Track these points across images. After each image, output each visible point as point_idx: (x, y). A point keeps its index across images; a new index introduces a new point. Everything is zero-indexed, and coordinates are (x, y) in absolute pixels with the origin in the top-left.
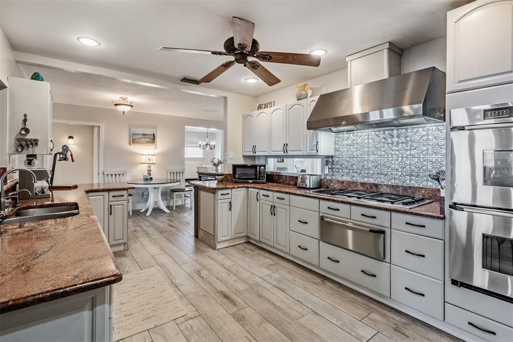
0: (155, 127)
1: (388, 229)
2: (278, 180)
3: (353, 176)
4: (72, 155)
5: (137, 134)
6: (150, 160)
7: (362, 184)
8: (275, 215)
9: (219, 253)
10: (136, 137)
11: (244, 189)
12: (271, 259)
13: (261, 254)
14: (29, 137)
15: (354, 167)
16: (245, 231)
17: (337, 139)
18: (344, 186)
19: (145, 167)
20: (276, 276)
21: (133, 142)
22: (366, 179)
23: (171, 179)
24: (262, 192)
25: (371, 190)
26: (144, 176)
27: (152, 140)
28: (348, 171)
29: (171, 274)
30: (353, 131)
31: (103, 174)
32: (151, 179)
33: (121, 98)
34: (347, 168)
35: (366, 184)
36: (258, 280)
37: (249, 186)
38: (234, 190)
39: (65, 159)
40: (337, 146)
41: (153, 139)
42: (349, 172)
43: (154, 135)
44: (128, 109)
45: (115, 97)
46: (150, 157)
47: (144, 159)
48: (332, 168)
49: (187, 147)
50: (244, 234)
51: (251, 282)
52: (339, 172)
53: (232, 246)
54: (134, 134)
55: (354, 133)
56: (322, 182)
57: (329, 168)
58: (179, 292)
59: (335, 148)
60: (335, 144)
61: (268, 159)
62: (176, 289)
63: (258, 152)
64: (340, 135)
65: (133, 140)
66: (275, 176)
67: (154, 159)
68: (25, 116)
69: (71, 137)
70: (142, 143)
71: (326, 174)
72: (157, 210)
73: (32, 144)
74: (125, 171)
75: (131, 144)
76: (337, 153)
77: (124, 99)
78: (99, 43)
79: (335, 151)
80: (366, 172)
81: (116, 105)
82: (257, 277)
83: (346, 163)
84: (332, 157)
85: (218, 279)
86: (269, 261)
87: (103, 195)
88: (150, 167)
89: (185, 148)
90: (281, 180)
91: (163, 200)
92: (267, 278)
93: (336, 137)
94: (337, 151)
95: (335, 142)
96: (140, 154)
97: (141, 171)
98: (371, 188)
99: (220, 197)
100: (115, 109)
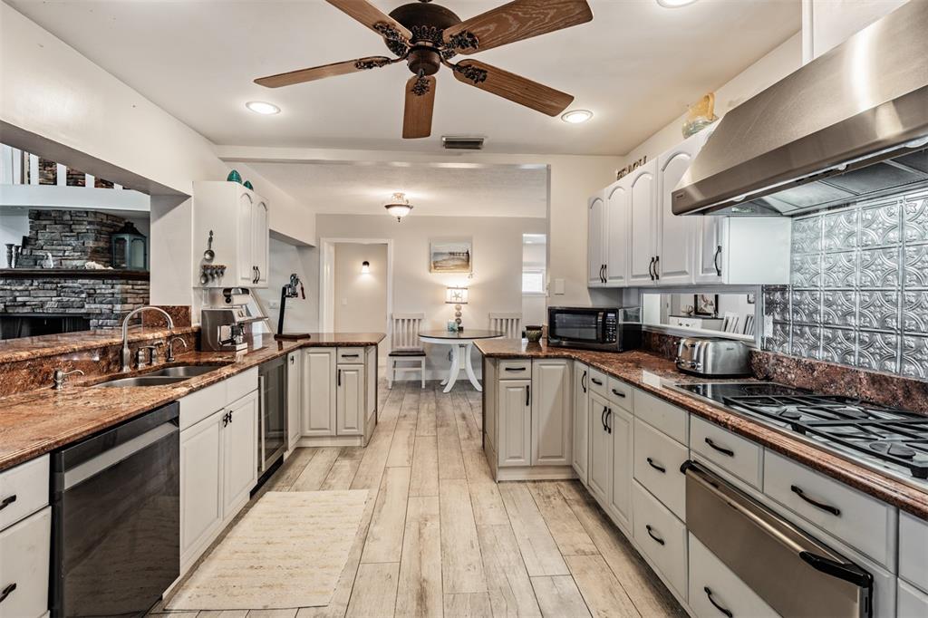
0: (469, 240)
1: (887, 575)
2: (659, 346)
3: (850, 352)
4: (302, 289)
5: (442, 254)
6: (457, 296)
7: (875, 380)
8: (610, 432)
9: (496, 491)
10: (439, 258)
11: (564, 362)
12: (592, 537)
13: (578, 517)
14: (214, 263)
15: (853, 321)
16: (566, 455)
17: (798, 236)
18: (815, 379)
19: (452, 309)
20: (568, 586)
21: (435, 267)
22: (892, 366)
23: (496, 332)
24: (593, 373)
25: (907, 407)
26: (448, 324)
27: (464, 263)
28: (829, 333)
29: (380, 511)
30: (848, 205)
31: (392, 319)
32: (461, 329)
33: (395, 195)
34: (826, 325)
35: (888, 380)
36: (519, 581)
37: (573, 356)
38: (537, 363)
39: (295, 294)
40: (798, 257)
41: (467, 259)
42: (834, 339)
43: (468, 253)
44: (403, 212)
45: (386, 194)
46: (458, 291)
47: (449, 295)
48: (783, 323)
49: (527, 272)
50: (563, 461)
51: (499, 581)
52: (802, 335)
53: (534, 481)
54: (436, 254)
55: (852, 211)
56: (756, 360)
57: (775, 323)
58: (359, 552)
59: (792, 263)
60: (793, 251)
61: (644, 295)
62: (361, 545)
63: (610, 278)
64: (807, 223)
65: (435, 265)
66: (654, 335)
67: (465, 295)
68: (211, 233)
69: (366, 263)
70: (448, 268)
71: (769, 341)
72: (463, 385)
73: (217, 273)
74: (423, 315)
75: (433, 270)
76: (798, 277)
77: (400, 196)
78: (278, 108)
79: (791, 272)
80: (893, 339)
81: (388, 207)
82: (522, 572)
83: (822, 308)
84: (783, 289)
85: (443, 547)
86: (583, 541)
87: (329, 353)
88: (458, 309)
89: (523, 275)
90: (664, 347)
91: (473, 368)
92: (542, 586)
93: (794, 230)
94: (798, 270)
95: (793, 243)
96: (442, 287)
97: (446, 316)
98: (908, 394)
99: (504, 374)
100: (386, 214)
